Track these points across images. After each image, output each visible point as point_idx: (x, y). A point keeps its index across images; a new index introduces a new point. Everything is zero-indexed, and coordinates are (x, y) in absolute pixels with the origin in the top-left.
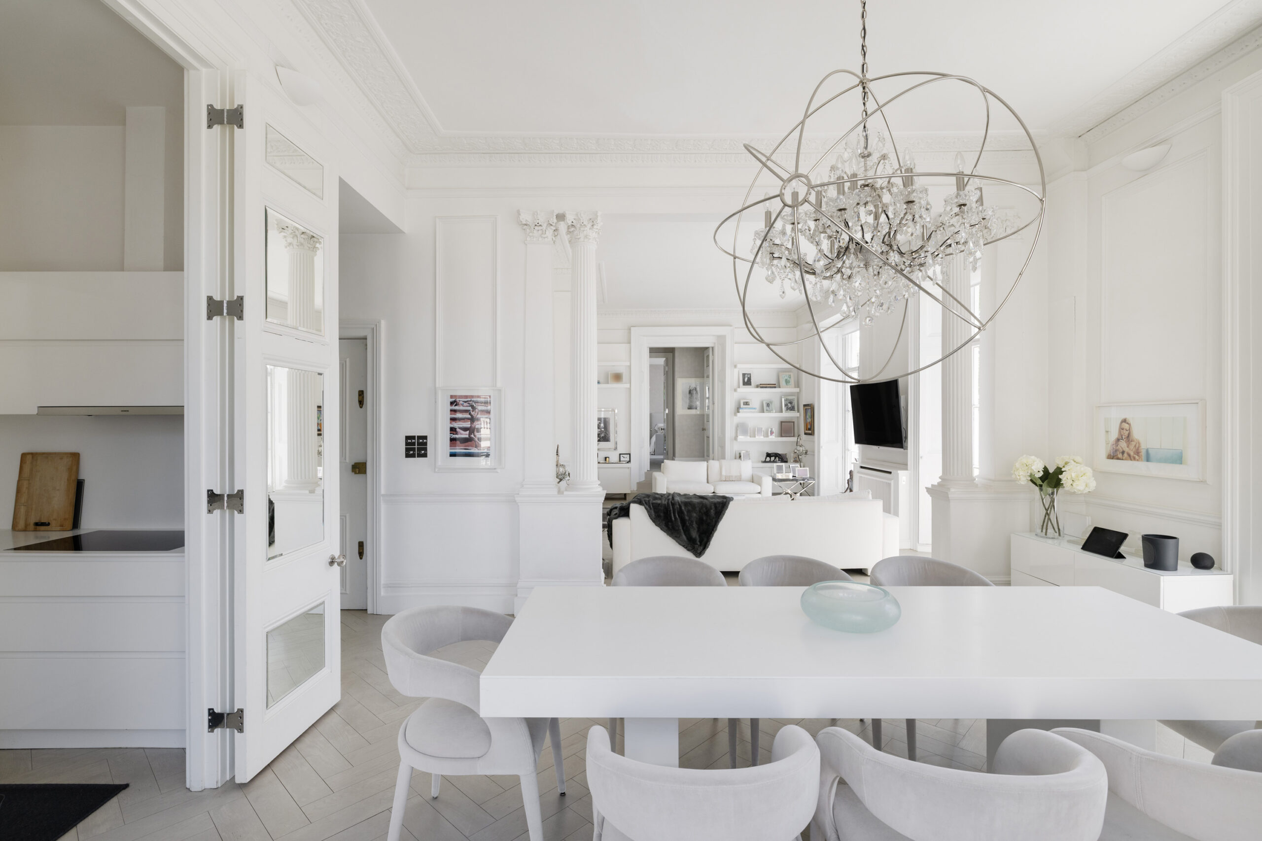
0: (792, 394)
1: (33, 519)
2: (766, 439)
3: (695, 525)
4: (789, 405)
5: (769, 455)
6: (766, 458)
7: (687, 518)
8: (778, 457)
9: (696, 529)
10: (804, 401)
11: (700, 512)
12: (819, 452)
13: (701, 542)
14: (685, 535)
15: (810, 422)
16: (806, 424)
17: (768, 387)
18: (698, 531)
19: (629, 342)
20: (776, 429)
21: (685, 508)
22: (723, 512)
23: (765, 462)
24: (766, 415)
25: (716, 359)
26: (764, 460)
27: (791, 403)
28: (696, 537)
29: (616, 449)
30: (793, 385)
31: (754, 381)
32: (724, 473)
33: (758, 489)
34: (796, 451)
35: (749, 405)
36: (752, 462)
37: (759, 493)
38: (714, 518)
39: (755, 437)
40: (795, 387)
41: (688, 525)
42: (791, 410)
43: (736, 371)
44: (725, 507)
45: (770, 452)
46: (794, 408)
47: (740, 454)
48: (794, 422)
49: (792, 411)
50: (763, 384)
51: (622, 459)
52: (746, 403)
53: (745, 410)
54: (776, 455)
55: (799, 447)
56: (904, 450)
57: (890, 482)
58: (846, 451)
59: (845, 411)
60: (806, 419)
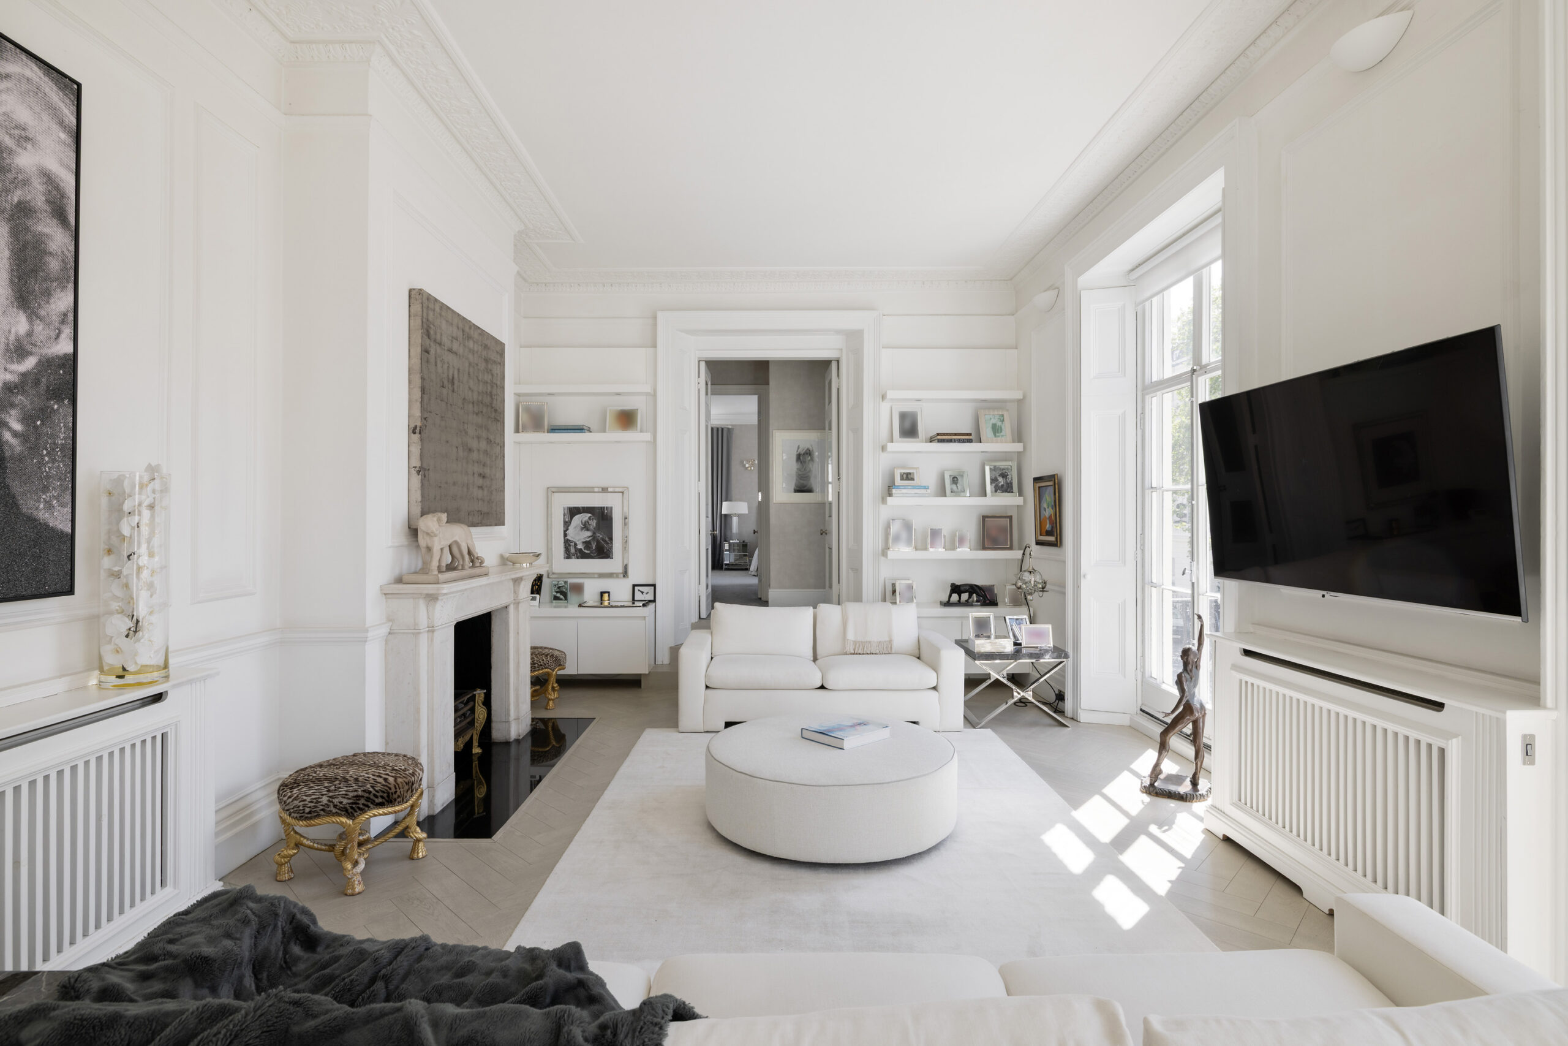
0: (1006, 456)
2: (951, 555)
4: (1000, 479)
5: (956, 589)
6: (950, 596)
8: (977, 595)
10: (1036, 467)
12: (1077, 587)
15: (1050, 517)
16: (1040, 521)
17: (955, 441)
19: (655, 346)
20: (971, 531)
23: (948, 604)
24: (950, 501)
25: (843, 382)
26: (946, 599)
27: (1004, 476)
29: (625, 574)
30: (1009, 436)
31: (925, 427)
32: (851, 636)
33: (931, 679)
34: (1020, 584)
35: (913, 479)
36: (918, 605)
37: (935, 688)
39: (926, 549)
40: (1014, 441)
42: (1006, 491)
43: (885, 407)
45: (958, 583)
46: (1012, 487)
47: (894, 585)
48: (1010, 518)
49: (1006, 494)
50: (944, 434)
51: (638, 596)
52: (907, 477)
53: (904, 491)
54: (972, 589)
55: (1026, 574)
56: (1518, 619)
57: (1437, 743)
58: (1147, 587)
59: (1144, 488)
60: (1042, 509)
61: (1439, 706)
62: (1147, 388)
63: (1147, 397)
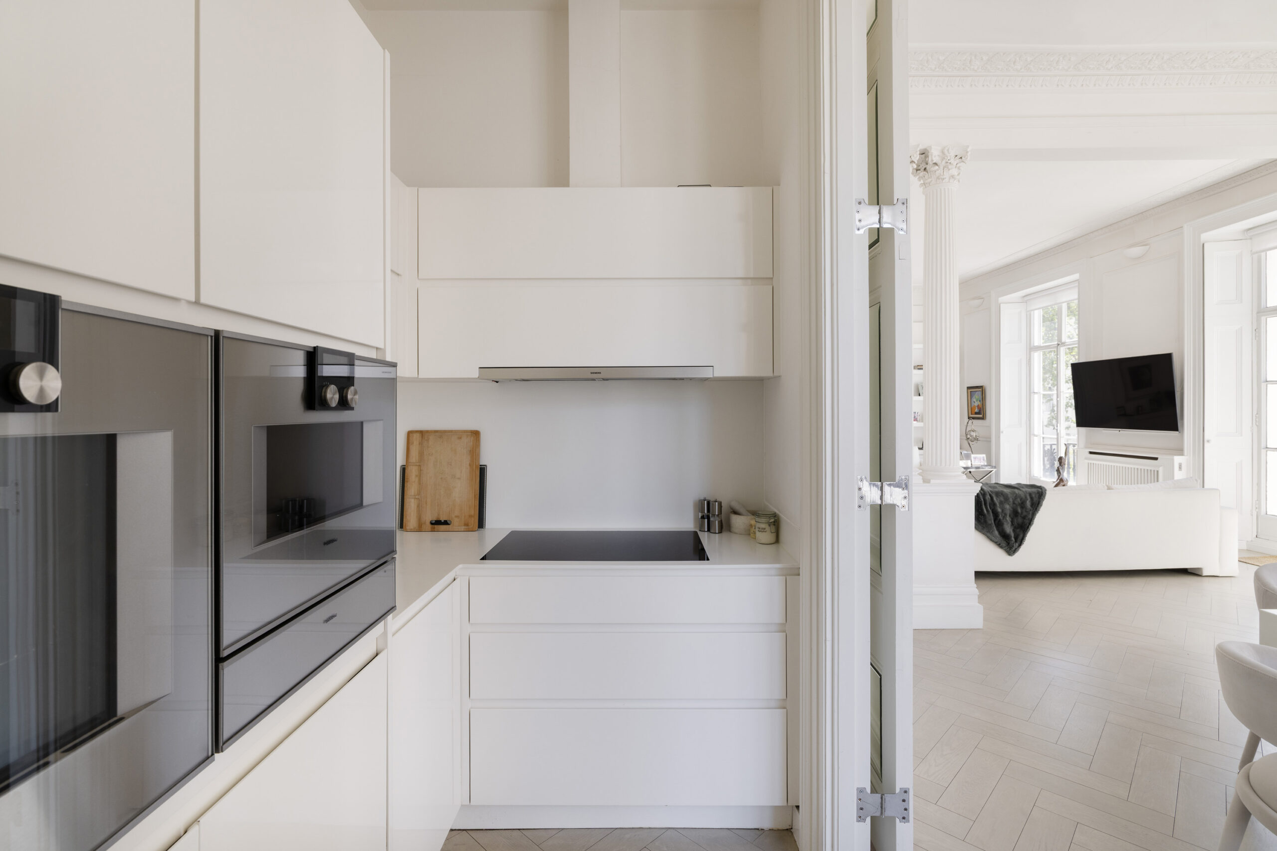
1: (429, 517)
3: (1008, 519)
7: (999, 510)
9: (1010, 523)
10: (968, 383)
11: (1014, 503)
12: (998, 438)
13: (1016, 539)
14: (998, 530)
15: (978, 405)
16: (971, 408)
18: (1012, 524)
21: (997, 499)
22: (1041, 503)
28: (1010, 532)
38: (1030, 510)
41: (1001, 518)
44: (1042, 497)
55: (972, 432)
56: (1177, 432)
57: (1156, 469)
58: (1032, 436)
59: (1030, 393)
60: (972, 402)
61: (1156, 459)
62: (1032, 349)
63: (1032, 353)
